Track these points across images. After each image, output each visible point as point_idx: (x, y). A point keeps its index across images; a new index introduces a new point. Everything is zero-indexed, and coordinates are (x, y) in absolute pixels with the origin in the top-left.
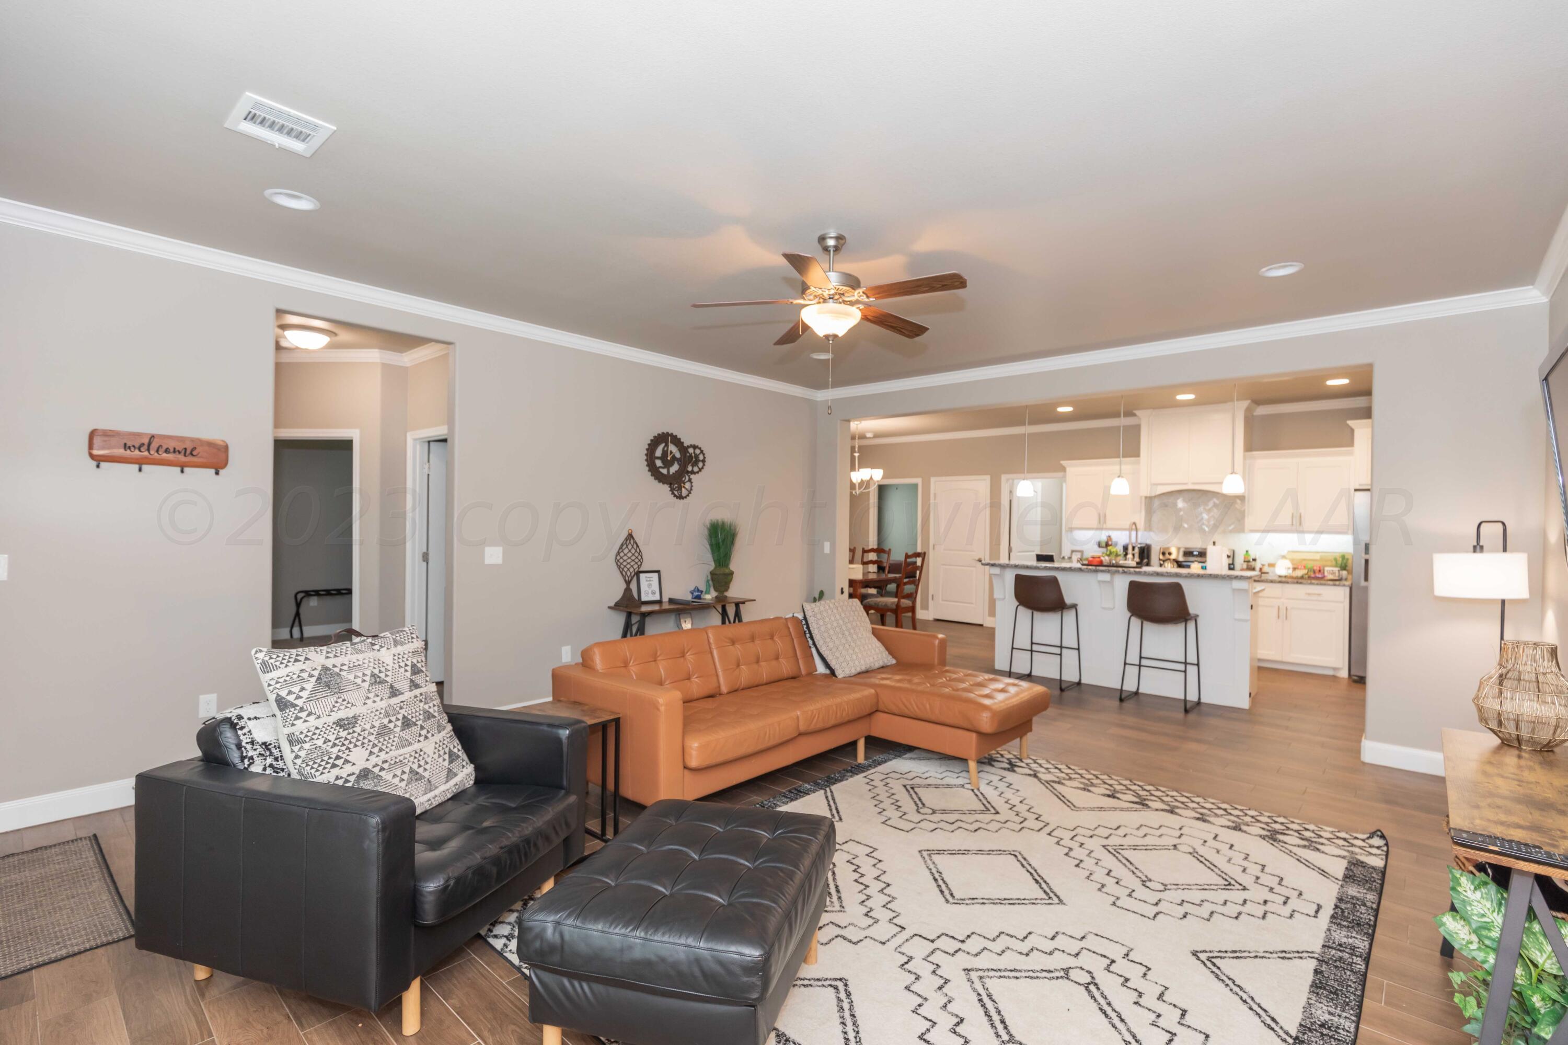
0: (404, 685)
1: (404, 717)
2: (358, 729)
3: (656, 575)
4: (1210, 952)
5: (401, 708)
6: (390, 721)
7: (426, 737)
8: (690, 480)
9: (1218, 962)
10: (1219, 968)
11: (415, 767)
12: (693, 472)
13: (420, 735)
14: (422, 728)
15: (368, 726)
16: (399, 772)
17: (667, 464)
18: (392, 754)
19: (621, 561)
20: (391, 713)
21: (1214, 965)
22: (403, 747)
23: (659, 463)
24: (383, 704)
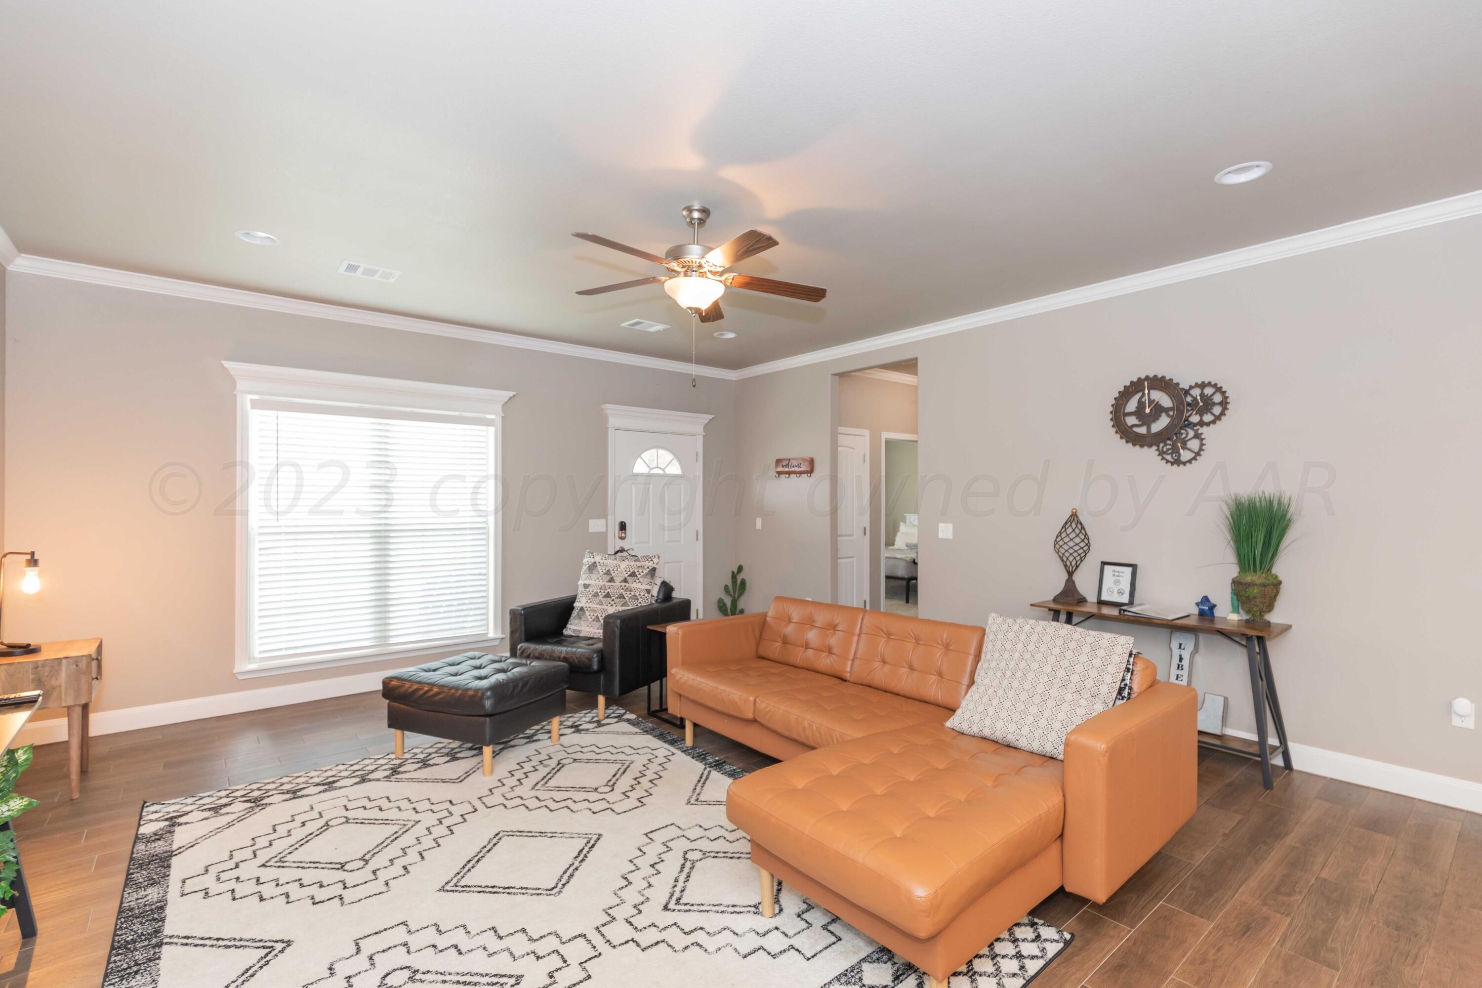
0: (618, 579)
1: (608, 592)
2: (588, 590)
3: (1130, 569)
4: (276, 955)
5: (609, 588)
6: (600, 592)
7: (612, 605)
8: (1197, 436)
9: (263, 952)
10: (258, 948)
11: (599, 615)
12: (1202, 423)
13: (610, 603)
14: (613, 600)
15: (591, 590)
16: (592, 614)
17: (1146, 419)
18: (594, 606)
19: (1061, 543)
20: (603, 588)
21: (264, 947)
22: (600, 605)
23: (1131, 421)
24: (601, 583)
